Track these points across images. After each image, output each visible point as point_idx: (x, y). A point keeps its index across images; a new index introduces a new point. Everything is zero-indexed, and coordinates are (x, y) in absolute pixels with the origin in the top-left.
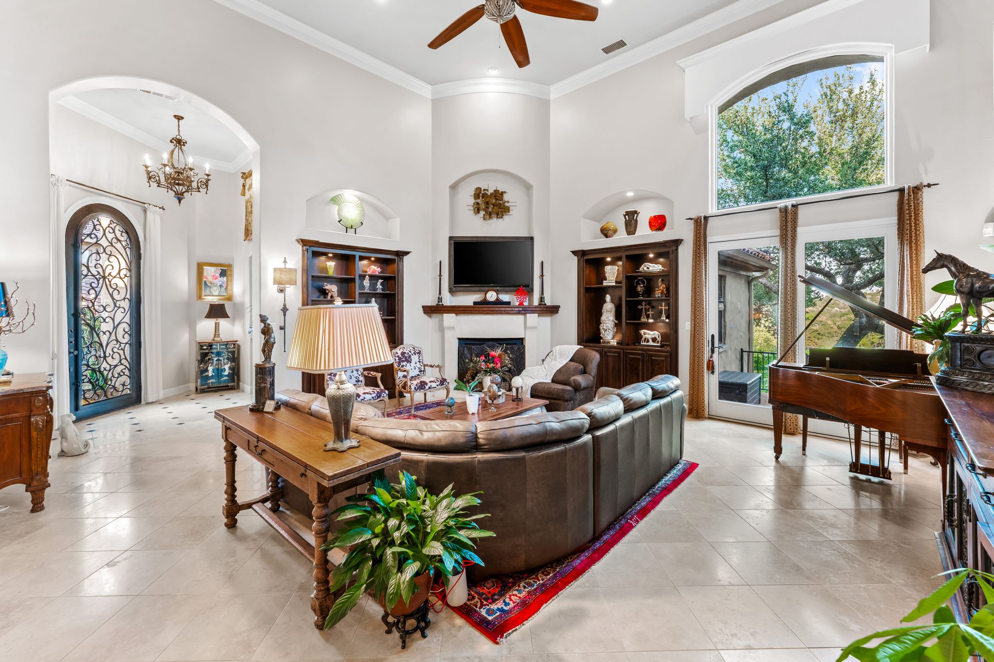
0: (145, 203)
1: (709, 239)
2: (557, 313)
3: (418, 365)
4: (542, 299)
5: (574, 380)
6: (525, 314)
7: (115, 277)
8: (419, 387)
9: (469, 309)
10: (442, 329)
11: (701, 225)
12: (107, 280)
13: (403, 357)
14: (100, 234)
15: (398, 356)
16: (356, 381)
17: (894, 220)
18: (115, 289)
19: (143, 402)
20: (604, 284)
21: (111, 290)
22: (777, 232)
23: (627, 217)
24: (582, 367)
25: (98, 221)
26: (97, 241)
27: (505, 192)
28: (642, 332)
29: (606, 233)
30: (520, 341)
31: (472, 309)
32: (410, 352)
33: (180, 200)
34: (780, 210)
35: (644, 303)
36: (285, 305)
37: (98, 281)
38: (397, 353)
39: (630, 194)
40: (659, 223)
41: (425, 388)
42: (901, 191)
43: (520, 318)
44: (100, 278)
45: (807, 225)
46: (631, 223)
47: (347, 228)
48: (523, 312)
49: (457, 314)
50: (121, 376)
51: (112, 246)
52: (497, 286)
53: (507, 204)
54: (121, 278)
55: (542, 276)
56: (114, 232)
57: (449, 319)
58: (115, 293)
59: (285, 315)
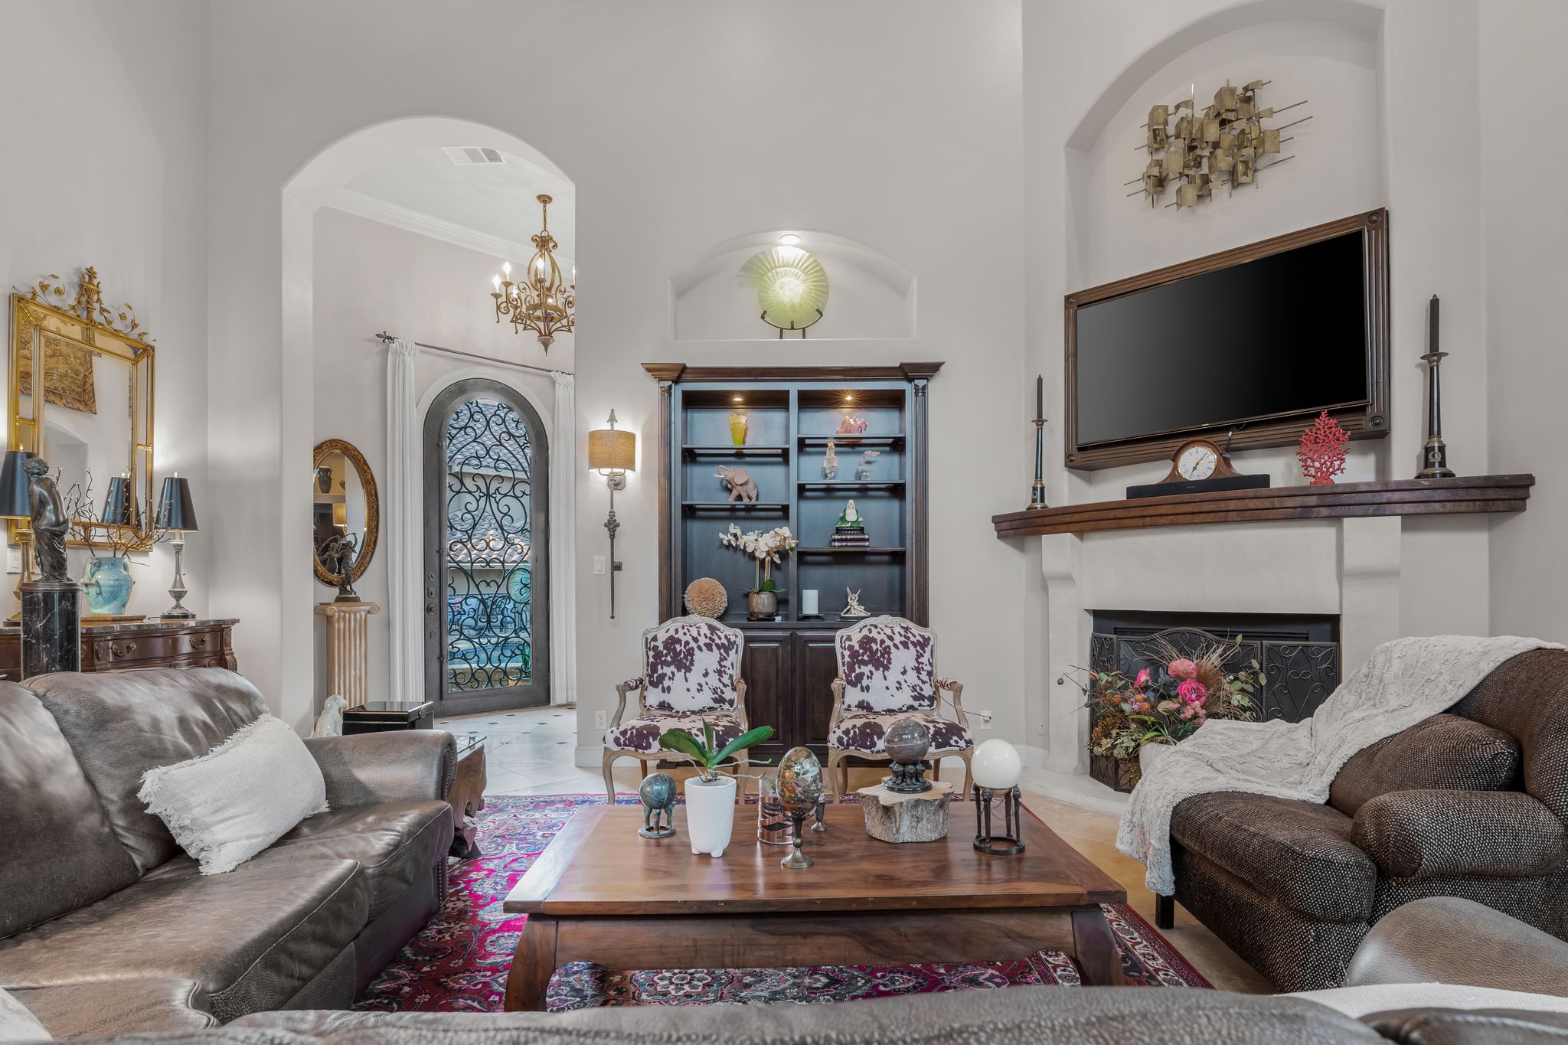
0: (550, 371)
2: (1523, 509)
3: (912, 677)
4: (1433, 454)
5: (1381, 812)
6: (1336, 519)
7: (505, 495)
8: (854, 739)
9: (1111, 514)
10: (1043, 584)
12: (492, 500)
13: (866, 650)
14: (480, 427)
15: (851, 648)
16: (715, 701)
18: (506, 514)
19: (552, 704)
21: (499, 516)
24: (1500, 745)
25: (477, 406)
26: (476, 438)
27: (1259, 84)
30: (1327, 627)
31: (1119, 513)
32: (891, 638)
33: (546, 346)
36: (612, 514)
37: (478, 501)
38: (849, 638)
41: (874, 744)
43: (1318, 535)
44: (480, 497)
47: (782, 329)
48: (1325, 511)
49: (1080, 534)
50: (516, 655)
51: (502, 445)
52: (1227, 429)
53: (1267, 124)
54: (516, 497)
55: (1434, 354)
56: (504, 421)
57: (1058, 548)
58: (506, 522)
59: (612, 537)
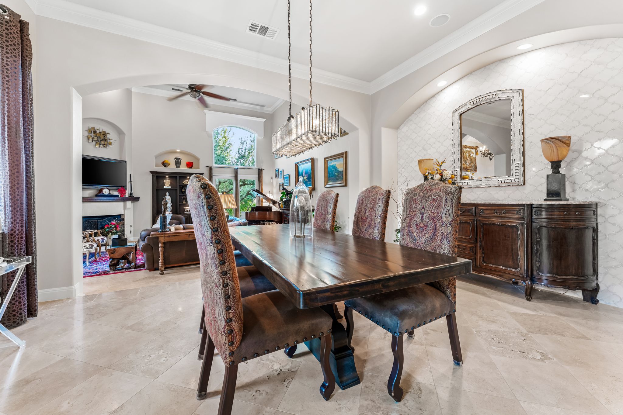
1: (213, 175)
2: (139, 201)
11: (210, 169)
17: (257, 176)
20: (165, 188)
22: (234, 175)
23: (176, 160)
28: (185, 208)
29: (165, 164)
30: (122, 216)
34: (235, 169)
39: (178, 151)
40: (190, 165)
42: (259, 169)
43: (122, 204)
45: (240, 174)
46: (178, 162)
52: (108, 186)
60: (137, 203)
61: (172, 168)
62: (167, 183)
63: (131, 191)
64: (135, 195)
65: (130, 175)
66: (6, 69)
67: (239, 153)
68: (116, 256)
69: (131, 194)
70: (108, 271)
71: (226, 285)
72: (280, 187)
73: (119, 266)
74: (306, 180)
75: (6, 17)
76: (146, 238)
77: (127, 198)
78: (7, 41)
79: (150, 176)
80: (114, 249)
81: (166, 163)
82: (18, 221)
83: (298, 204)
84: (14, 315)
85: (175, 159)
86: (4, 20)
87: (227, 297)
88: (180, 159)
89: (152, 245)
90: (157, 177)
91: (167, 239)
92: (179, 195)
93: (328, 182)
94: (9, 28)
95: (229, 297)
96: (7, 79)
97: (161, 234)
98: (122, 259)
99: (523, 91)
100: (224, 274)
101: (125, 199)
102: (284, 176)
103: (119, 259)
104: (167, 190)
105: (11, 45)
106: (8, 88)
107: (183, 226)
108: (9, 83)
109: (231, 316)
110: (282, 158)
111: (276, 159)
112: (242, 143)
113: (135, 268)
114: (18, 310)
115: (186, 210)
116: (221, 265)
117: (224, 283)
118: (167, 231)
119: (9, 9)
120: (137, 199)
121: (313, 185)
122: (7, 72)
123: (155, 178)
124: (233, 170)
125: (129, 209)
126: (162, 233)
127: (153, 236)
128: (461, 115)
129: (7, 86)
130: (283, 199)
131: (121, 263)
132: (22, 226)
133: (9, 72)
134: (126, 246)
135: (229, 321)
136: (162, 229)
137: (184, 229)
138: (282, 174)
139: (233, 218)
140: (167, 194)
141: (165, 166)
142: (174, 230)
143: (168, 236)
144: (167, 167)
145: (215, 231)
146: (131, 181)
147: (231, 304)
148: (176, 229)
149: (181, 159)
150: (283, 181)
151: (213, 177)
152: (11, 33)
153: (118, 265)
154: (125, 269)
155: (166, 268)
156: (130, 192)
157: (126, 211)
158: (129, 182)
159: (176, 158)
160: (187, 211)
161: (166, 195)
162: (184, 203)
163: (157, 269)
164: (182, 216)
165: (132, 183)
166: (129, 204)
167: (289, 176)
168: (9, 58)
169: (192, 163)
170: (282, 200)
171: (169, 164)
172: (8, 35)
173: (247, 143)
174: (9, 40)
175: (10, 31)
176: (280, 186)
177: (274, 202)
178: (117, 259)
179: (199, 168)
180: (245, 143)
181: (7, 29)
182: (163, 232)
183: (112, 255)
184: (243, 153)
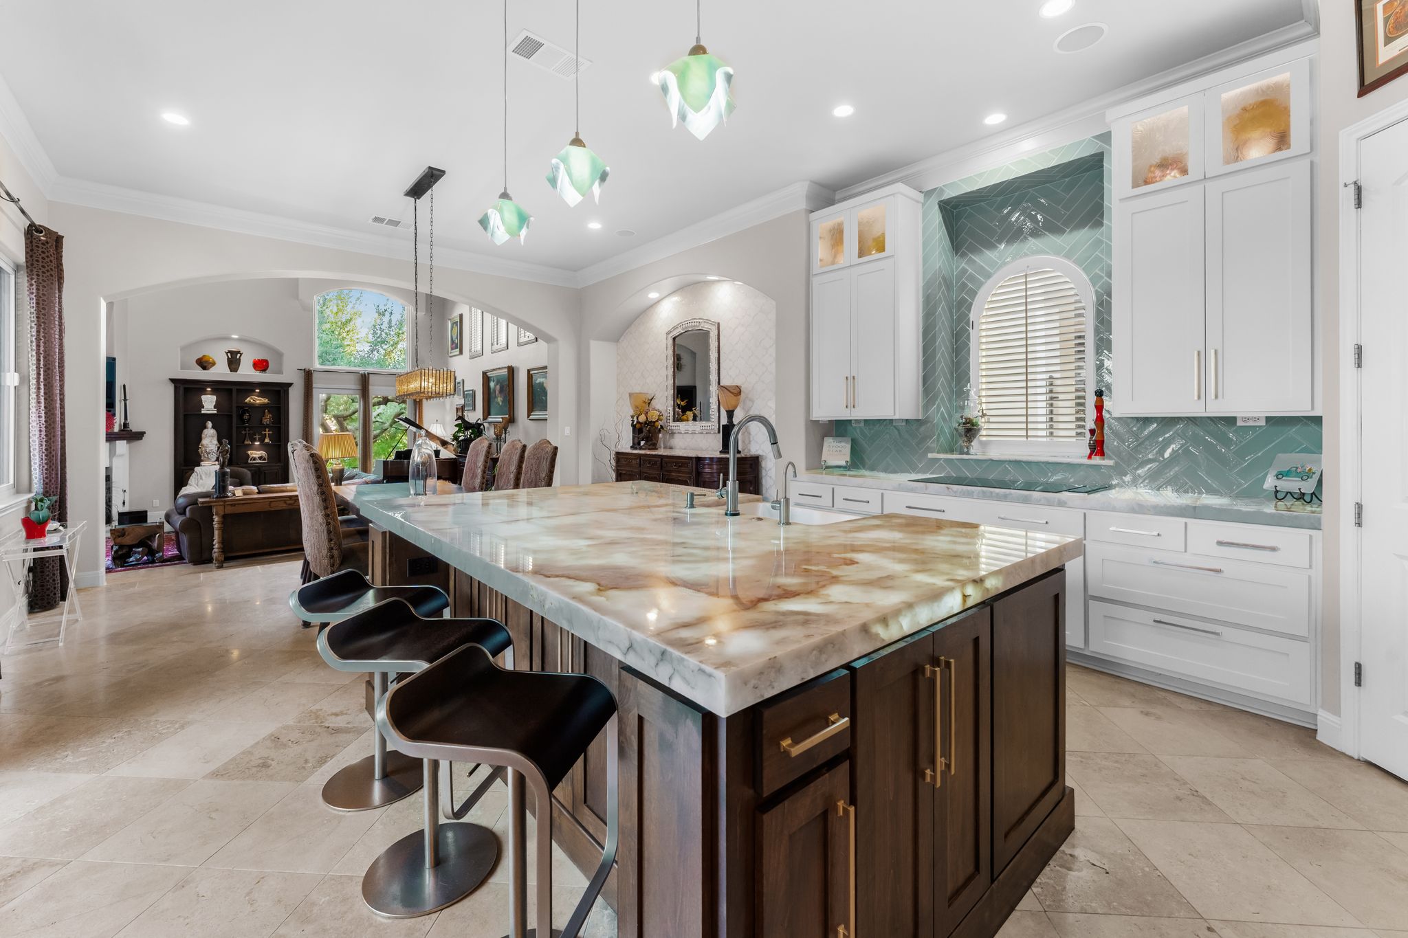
1: (314, 385)
2: (144, 438)
11: (308, 375)
20: (203, 412)
22: (360, 386)
23: (229, 354)
28: (249, 452)
29: (204, 364)
34: (362, 375)
35: (247, 429)
39: (234, 336)
40: (261, 365)
45: (373, 385)
46: (234, 360)
60: (137, 444)
61: (220, 371)
62: (209, 403)
63: (126, 418)
64: (134, 427)
65: (124, 386)
66: (43, 300)
67: (375, 333)
68: (127, 540)
69: (126, 425)
70: (111, 568)
71: (328, 524)
72: (457, 412)
73: (131, 559)
74: (501, 403)
75: (42, 238)
76: (188, 509)
77: (116, 433)
78: (43, 267)
79: (170, 389)
80: (123, 529)
81: (207, 362)
82: (53, 480)
83: (419, 459)
84: (48, 595)
85: (227, 353)
86: (40, 242)
87: (329, 532)
88: (239, 352)
89: (199, 521)
90: (186, 390)
91: (229, 510)
92: (237, 427)
93: (532, 411)
94: (45, 251)
95: (331, 532)
96: (43, 312)
97: (219, 502)
98: (138, 546)
99: (719, 324)
100: (327, 516)
101: (113, 436)
102: (464, 392)
103: (131, 547)
104: (209, 417)
105: (48, 271)
106: (44, 323)
107: (258, 489)
108: (46, 317)
109: (332, 545)
110: (461, 356)
111: (451, 357)
112: (382, 314)
113: (162, 562)
114: (52, 589)
115: (251, 456)
116: (325, 509)
117: (327, 522)
118: (228, 497)
119: (45, 228)
120: (139, 436)
121: (512, 413)
122: (43, 304)
123: (181, 391)
124: (357, 377)
125: (122, 456)
126: (219, 500)
127: (205, 505)
128: (674, 339)
129: (43, 320)
130: (459, 437)
131: (136, 553)
132: (57, 488)
133: (45, 303)
134: (145, 525)
135: (331, 549)
136: (219, 493)
137: (259, 492)
138: (461, 387)
139: (356, 471)
140: (210, 424)
141: (204, 368)
142: (241, 494)
143: (231, 505)
144: (208, 369)
145: (320, 485)
146: (125, 400)
147: (332, 537)
148: (245, 494)
149: (241, 354)
150: (462, 402)
151: (315, 391)
152: (48, 257)
153: (131, 557)
154: (143, 564)
155: (227, 559)
156: (123, 421)
157: (114, 460)
158: (120, 401)
159: (229, 352)
160: (255, 459)
161: (205, 427)
162: (246, 442)
163: (209, 561)
164: (245, 470)
165: (128, 402)
166: (121, 445)
167: (474, 392)
168: (45, 287)
169: (266, 361)
170: (456, 438)
171: (214, 364)
172: (45, 259)
173: (391, 313)
174: (46, 265)
175: (47, 254)
176: (457, 409)
177: (444, 443)
178: (127, 546)
179: (280, 372)
180: (387, 314)
181: (43, 252)
182: (220, 498)
183: (119, 540)
184: (384, 335)
